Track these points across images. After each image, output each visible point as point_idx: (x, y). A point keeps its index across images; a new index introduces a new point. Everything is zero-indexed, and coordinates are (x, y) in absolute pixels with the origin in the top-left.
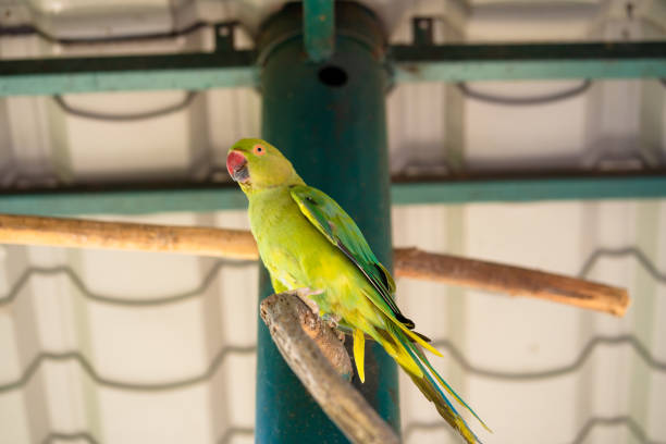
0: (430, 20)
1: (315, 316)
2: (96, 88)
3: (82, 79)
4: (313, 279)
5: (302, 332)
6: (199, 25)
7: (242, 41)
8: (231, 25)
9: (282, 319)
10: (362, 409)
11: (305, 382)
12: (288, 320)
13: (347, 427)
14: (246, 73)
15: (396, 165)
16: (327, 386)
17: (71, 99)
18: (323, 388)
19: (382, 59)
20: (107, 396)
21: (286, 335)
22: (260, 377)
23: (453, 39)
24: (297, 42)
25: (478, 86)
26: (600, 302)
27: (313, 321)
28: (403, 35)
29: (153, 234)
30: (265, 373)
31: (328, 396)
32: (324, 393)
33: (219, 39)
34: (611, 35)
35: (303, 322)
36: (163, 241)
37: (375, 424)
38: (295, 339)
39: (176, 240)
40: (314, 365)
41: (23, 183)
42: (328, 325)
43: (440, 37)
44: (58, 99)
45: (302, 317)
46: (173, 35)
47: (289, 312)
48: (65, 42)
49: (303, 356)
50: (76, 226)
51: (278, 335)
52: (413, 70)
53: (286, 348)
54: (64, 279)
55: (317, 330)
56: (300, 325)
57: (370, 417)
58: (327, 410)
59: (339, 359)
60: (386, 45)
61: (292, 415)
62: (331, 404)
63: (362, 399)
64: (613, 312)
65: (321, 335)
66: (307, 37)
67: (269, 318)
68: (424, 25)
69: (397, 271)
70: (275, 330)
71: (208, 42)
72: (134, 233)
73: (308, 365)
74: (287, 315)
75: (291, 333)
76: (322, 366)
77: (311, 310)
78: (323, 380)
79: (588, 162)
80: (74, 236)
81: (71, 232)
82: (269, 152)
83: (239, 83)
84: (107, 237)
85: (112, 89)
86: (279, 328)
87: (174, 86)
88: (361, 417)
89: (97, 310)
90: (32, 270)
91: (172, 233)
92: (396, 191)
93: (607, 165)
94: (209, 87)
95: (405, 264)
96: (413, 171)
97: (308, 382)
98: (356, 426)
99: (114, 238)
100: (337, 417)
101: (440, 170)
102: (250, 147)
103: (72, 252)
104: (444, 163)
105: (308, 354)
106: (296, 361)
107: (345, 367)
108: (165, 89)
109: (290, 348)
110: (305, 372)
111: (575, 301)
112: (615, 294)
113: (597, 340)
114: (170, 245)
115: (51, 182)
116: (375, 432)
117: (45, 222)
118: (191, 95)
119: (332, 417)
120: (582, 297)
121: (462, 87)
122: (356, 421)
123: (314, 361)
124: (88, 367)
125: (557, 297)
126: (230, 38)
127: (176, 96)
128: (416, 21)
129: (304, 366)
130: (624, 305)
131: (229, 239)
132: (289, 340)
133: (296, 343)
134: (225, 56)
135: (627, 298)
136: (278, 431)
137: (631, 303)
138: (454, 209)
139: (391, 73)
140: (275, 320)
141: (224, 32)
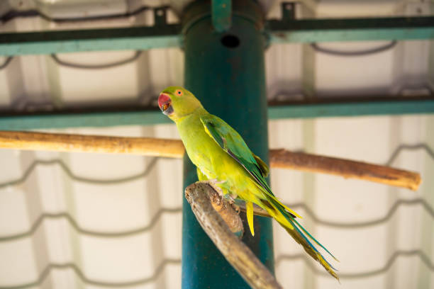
0: (293, 4)
1: (220, 198)
2: (78, 49)
3: (69, 45)
4: (219, 173)
5: (212, 209)
6: (144, 9)
7: (171, 18)
8: (165, 8)
9: (200, 200)
10: (250, 258)
11: (214, 241)
12: (203, 201)
13: (241, 269)
14: (174, 39)
15: (271, 94)
16: (228, 243)
17: (62, 56)
18: (226, 245)
19: (262, 29)
20: (86, 241)
21: (202, 210)
22: (184, 233)
23: (308, 16)
24: (207, 20)
25: (324, 44)
26: (402, 182)
27: (218, 200)
28: (276, 13)
29: (116, 143)
30: (188, 230)
31: (229, 250)
32: (226, 248)
33: (157, 18)
34: (410, 12)
35: (212, 201)
36: (122, 147)
37: (259, 268)
38: (207, 213)
39: (130, 146)
40: (220, 230)
41: (31, 109)
42: (228, 202)
43: (299, 14)
44: (54, 56)
45: (211, 198)
46: (127, 15)
47: (204, 195)
48: (58, 21)
49: (213, 225)
50: (67, 138)
51: (197, 210)
52: (282, 36)
53: (202, 219)
54: (57, 167)
55: (222, 205)
56: (210, 203)
57: (255, 263)
58: (228, 259)
59: (235, 222)
60: (264, 20)
61: (206, 258)
62: (232, 255)
63: (251, 252)
64: (410, 188)
65: (223, 208)
66: (214, 17)
67: (191, 199)
68: (289, 7)
69: (272, 164)
70: (194, 207)
71: (150, 20)
72: (103, 142)
73: (216, 231)
74: (202, 198)
75: (205, 209)
76: (225, 231)
77: (218, 194)
78: (226, 240)
79: (395, 91)
80: (65, 145)
81: (63, 142)
82: (185, 94)
83: (170, 45)
84: (86, 145)
85: (89, 50)
86: (197, 206)
87: (128, 48)
88: (250, 264)
89: (78, 186)
90: (37, 162)
91: (127, 142)
92: (271, 111)
93: (407, 93)
94: (150, 48)
95: (277, 159)
96: (282, 98)
97: (216, 241)
98: (247, 269)
99: (91, 145)
100: (235, 264)
101: (300, 97)
102: (173, 91)
103: (62, 153)
104: (302, 92)
105: (216, 223)
106: (208, 227)
107: (239, 227)
108: (122, 49)
109: (204, 218)
110: (214, 235)
111: (386, 181)
112: (412, 176)
113: (400, 202)
114: (127, 150)
115: (49, 107)
116: (259, 273)
117: (46, 136)
118: (139, 53)
119: (232, 264)
120: (390, 178)
121: (314, 46)
122: (247, 266)
123: (220, 227)
124: (73, 222)
125: (375, 179)
126: (164, 17)
127: (129, 54)
128: (284, 5)
129: (213, 231)
130: (417, 183)
131: (164, 145)
132: (204, 214)
133: (208, 215)
134: (161, 29)
135: (419, 178)
136: (197, 268)
137: (422, 182)
138: (308, 122)
139: (268, 38)
140: (195, 201)
141: (160, 13)
